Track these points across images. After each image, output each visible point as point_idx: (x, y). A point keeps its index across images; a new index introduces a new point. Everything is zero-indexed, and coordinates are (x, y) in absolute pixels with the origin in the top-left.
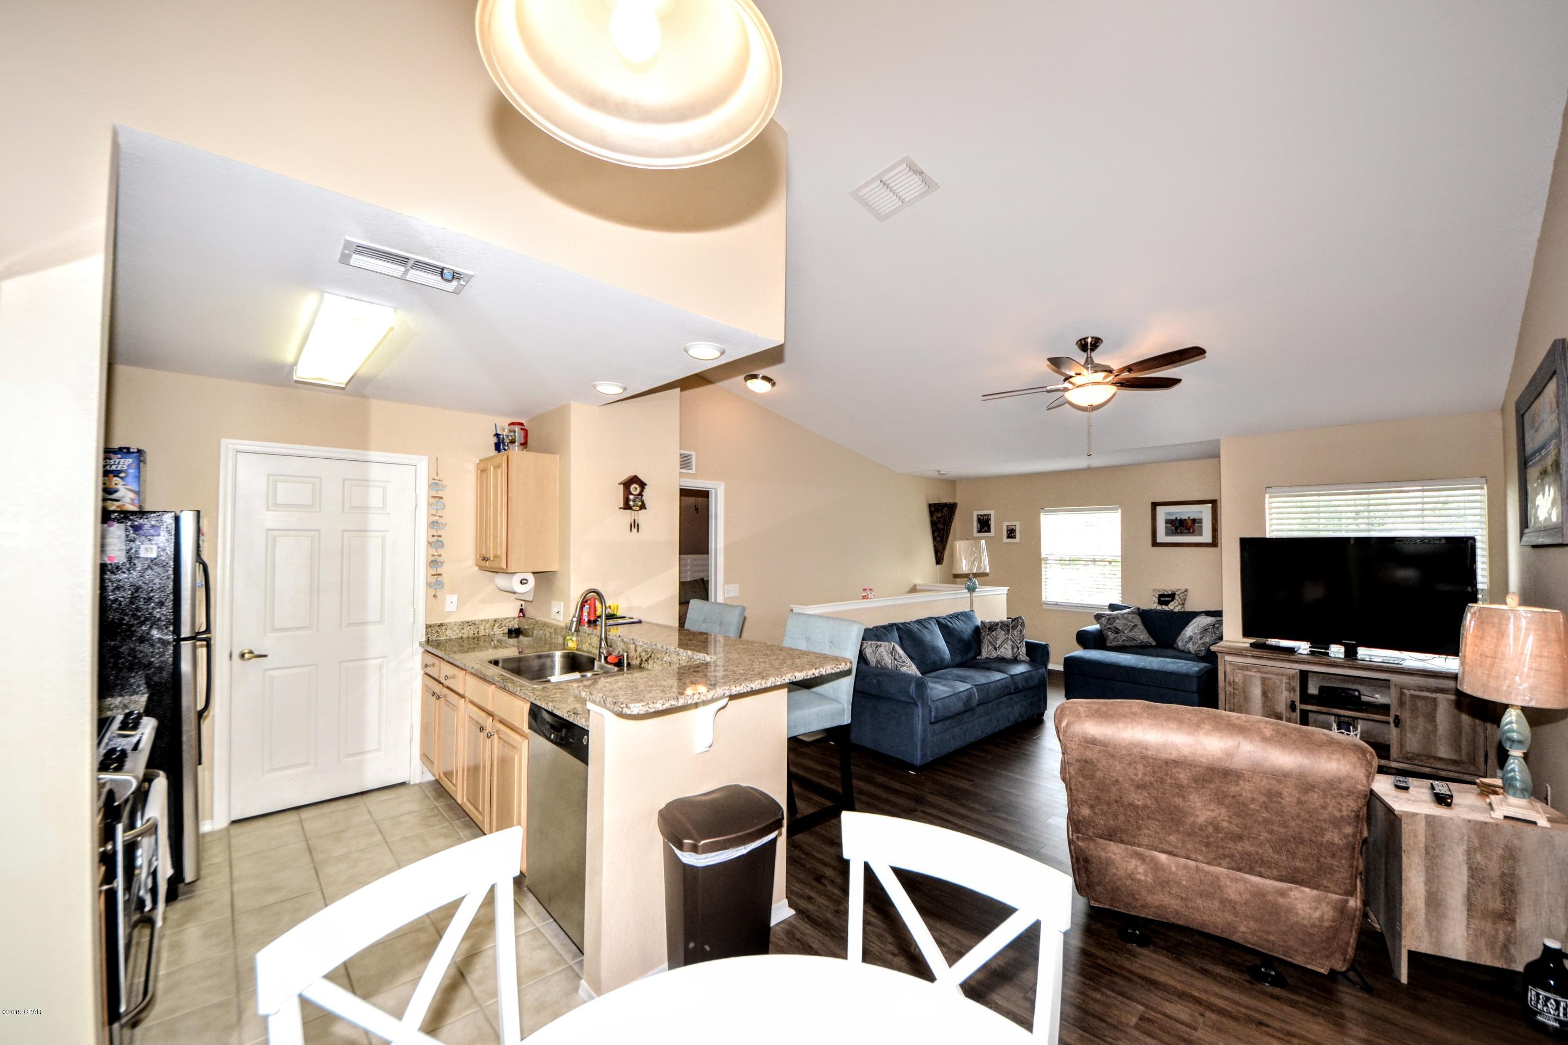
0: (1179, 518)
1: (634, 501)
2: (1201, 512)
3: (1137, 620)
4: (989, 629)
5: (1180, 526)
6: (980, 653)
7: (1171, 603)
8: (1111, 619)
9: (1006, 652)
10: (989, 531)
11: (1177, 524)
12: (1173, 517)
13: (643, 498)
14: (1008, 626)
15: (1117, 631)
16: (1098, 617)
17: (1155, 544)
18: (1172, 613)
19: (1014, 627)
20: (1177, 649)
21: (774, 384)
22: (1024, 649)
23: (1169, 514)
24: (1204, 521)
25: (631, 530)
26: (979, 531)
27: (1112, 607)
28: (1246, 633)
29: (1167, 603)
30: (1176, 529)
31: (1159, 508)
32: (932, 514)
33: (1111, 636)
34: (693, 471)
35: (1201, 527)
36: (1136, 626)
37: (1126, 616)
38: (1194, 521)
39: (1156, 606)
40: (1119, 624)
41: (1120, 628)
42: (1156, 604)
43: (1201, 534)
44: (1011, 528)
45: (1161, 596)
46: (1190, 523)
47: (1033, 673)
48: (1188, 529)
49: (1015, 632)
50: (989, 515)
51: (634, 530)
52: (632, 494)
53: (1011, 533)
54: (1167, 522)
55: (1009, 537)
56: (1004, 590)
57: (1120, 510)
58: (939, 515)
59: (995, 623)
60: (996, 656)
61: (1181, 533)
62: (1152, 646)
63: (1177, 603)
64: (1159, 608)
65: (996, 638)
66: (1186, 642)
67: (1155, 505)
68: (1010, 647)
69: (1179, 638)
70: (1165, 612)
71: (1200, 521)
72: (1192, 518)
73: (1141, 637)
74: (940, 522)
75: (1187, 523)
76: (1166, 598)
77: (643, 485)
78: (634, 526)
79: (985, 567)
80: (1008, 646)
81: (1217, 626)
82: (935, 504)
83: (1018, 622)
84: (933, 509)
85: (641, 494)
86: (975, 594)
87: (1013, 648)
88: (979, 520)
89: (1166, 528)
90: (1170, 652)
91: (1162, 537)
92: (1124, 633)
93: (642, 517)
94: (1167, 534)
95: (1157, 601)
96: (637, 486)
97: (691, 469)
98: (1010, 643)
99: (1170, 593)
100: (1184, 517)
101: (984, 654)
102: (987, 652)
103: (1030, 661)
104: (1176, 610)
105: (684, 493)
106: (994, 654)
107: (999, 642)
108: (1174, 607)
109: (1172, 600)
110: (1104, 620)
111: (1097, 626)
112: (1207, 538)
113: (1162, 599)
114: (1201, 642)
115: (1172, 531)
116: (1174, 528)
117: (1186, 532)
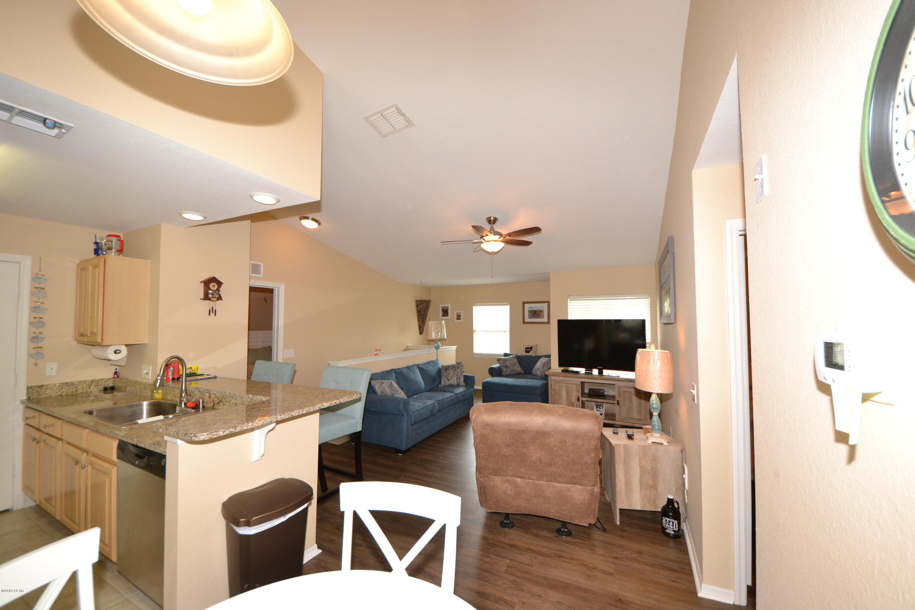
0: (534, 310)
1: (212, 294)
2: (543, 307)
3: (516, 361)
4: (446, 369)
5: (535, 314)
6: (440, 383)
7: (531, 352)
8: (504, 361)
9: (454, 381)
10: (447, 315)
11: (533, 313)
12: (532, 309)
13: (220, 292)
14: (455, 367)
15: (507, 367)
16: (499, 360)
17: (524, 322)
18: (531, 357)
19: (458, 368)
20: (533, 375)
21: (319, 224)
22: (463, 379)
23: (530, 308)
25: (209, 314)
26: (443, 316)
27: (506, 355)
28: (560, 365)
29: (528, 352)
30: (533, 315)
31: (526, 305)
32: (417, 306)
33: (504, 369)
34: (262, 276)
35: (543, 314)
36: (515, 364)
37: (511, 359)
38: (540, 311)
39: (524, 354)
40: (508, 363)
41: (508, 365)
42: (524, 353)
43: (543, 318)
44: (458, 314)
45: (526, 348)
46: (539, 312)
47: (467, 391)
48: (538, 315)
49: (458, 370)
50: (448, 307)
51: (212, 315)
52: (211, 290)
53: (459, 317)
54: (529, 311)
55: (457, 319)
56: (454, 348)
57: (509, 305)
58: (421, 306)
59: (448, 366)
60: (448, 384)
61: (535, 317)
62: (522, 374)
63: (533, 352)
64: (526, 354)
65: (449, 374)
66: (537, 371)
67: (524, 303)
68: (456, 379)
69: (534, 369)
70: (528, 356)
71: (543, 312)
72: (539, 310)
73: (518, 369)
74: (421, 310)
75: (537, 312)
76: (528, 350)
77: (220, 284)
78: (212, 311)
79: (444, 336)
80: (455, 378)
81: (549, 362)
82: (419, 300)
83: (460, 365)
84: (418, 303)
85: (218, 290)
86: (439, 351)
87: (457, 379)
88: (443, 310)
89: (529, 315)
90: (530, 376)
91: (527, 319)
92: (510, 368)
93: (218, 305)
94: (530, 317)
95: (525, 351)
96: (215, 284)
97: (260, 274)
98: (456, 376)
99: (530, 347)
100: (536, 309)
101: (443, 383)
102: (444, 382)
103: (466, 385)
104: (533, 355)
105: (252, 289)
106: (448, 383)
107: (450, 377)
108: (532, 353)
109: (531, 350)
110: (501, 362)
111: (498, 365)
112: (545, 320)
113: (527, 350)
114: (542, 370)
115: (531, 316)
116: (532, 315)
117: (537, 316)
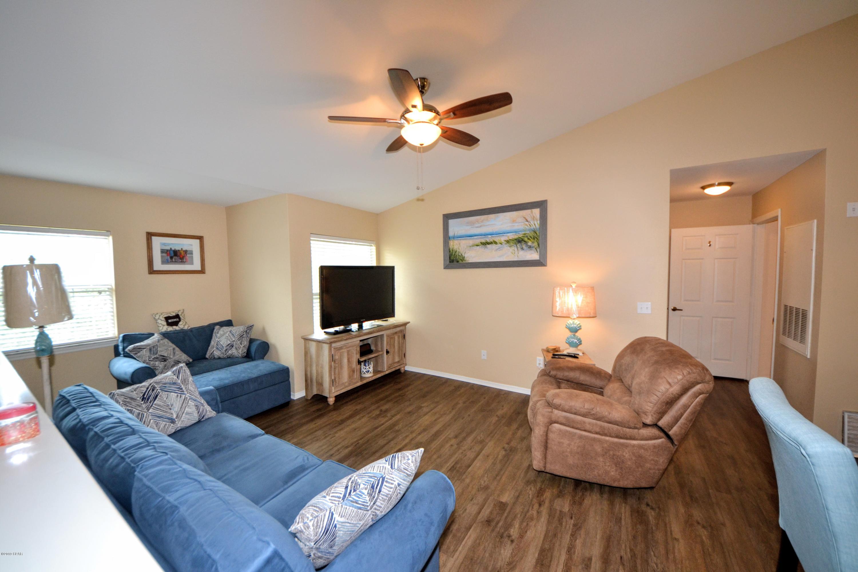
0: (173, 249)
2: (191, 245)
3: (167, 342)
7: (180, 323)
11: (172, 254)
12: (168, 248)
15: (161, 359)
17: (152, 271)
23: (164, 244)
24: (194, 253)
29: (176, 324)
30: (171, 258)
35: (192, 258)
36: (172, 347)
38: (186, 252)
41: (164, 355)
42: (166, 327)
43: (192, 263)
45: (167, 319)
46: (183, 254)
54: (163, 251)
57: (111, 237)
60: (173, 429)
61: (176, 262)
63: (183, 322)
64: (170, 329)
67: (150, 235)
71: (191, 253)
73: (182, 358)
75: (180, 253)
76: (173, 320)
80: (188, 408)
89: (162, 257)
91: (158, 265)
92: (169, 358)
94: (164, 262)
95: (165, 323)
98: (188, 404)
99: (174, 314)
100: (178, 248)
104: (183, 328)
107: (174, 410)
109: (179, 321)
112: (197, 266)
113: (170, 321)
114: (242, 346)
115: (167, 260)
116: (169, 257)
117: (181, 261)
